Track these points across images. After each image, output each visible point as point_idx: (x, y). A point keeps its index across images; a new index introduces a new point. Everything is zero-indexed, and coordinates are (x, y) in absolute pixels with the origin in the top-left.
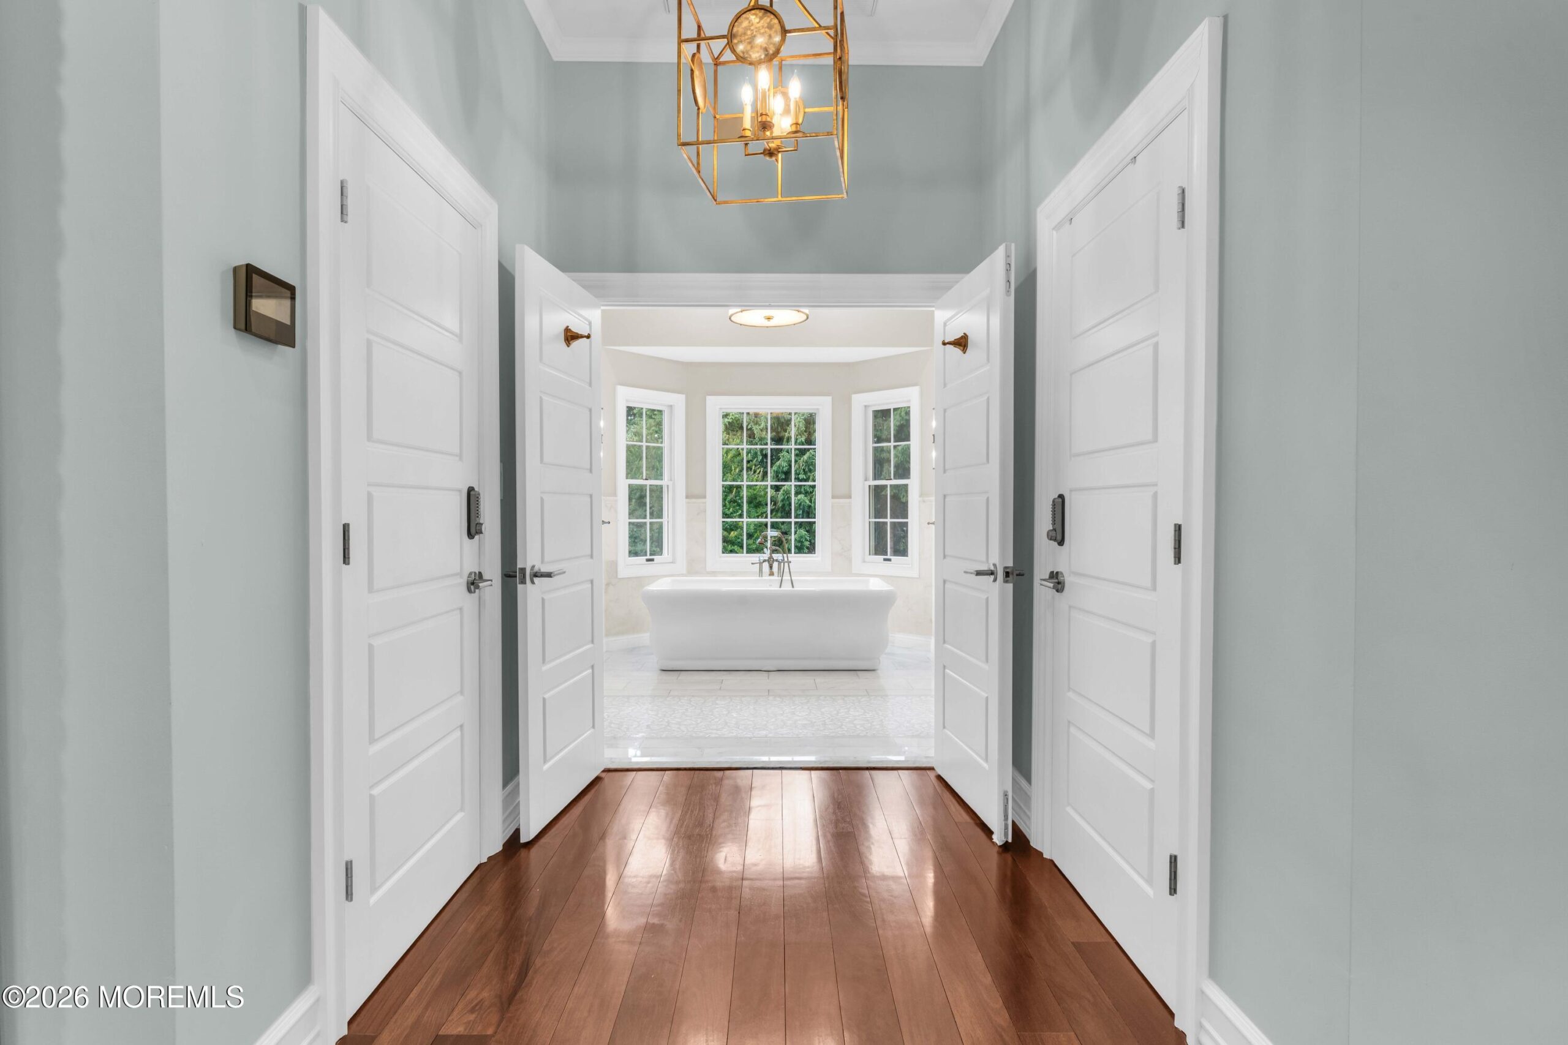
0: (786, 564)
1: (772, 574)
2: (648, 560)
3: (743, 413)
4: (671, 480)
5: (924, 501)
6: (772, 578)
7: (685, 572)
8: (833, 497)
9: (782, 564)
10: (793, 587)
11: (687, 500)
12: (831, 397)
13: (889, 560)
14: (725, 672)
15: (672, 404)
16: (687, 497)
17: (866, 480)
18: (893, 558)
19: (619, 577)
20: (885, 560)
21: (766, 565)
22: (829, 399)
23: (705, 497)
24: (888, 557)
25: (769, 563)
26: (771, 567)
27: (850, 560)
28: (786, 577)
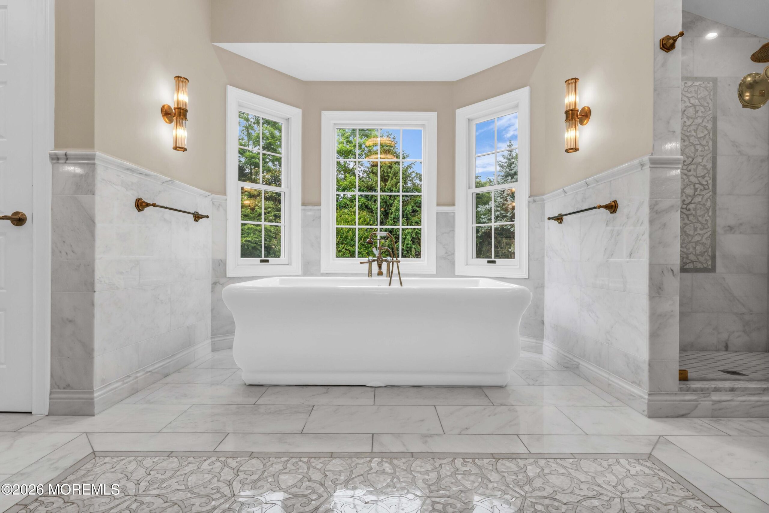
0: (395, 264)
1: (380, 274)
2: (262, 261)
3: (356, 130)
4: (288, 188)
5: (535, 201)
6: (381, 278)
7: (300, 273)
8: (438, 205)
9: (391, 264)
10: (401, 285)
11: (304, 207)
12: (436, 113)
13: (494, 262)
14: (322, 387)
15: (289, 116)
16: (304, 204)
17: (469, 188)
18: (497, 260)
19: (228, 276)
20: (489, 262)
21: (375, 265)
22: (434, 115)
23: (319, 204)
24: (493, 259)
25: (378, 263)
26: (380, 267)
27: (453, 263)
28: (395, 278)
